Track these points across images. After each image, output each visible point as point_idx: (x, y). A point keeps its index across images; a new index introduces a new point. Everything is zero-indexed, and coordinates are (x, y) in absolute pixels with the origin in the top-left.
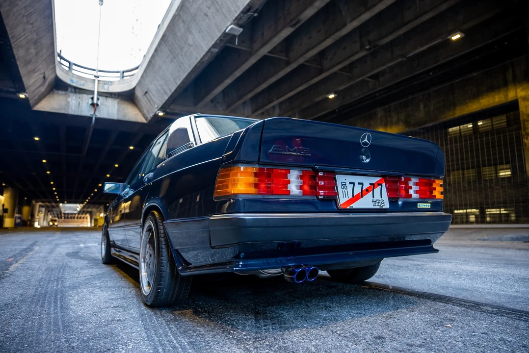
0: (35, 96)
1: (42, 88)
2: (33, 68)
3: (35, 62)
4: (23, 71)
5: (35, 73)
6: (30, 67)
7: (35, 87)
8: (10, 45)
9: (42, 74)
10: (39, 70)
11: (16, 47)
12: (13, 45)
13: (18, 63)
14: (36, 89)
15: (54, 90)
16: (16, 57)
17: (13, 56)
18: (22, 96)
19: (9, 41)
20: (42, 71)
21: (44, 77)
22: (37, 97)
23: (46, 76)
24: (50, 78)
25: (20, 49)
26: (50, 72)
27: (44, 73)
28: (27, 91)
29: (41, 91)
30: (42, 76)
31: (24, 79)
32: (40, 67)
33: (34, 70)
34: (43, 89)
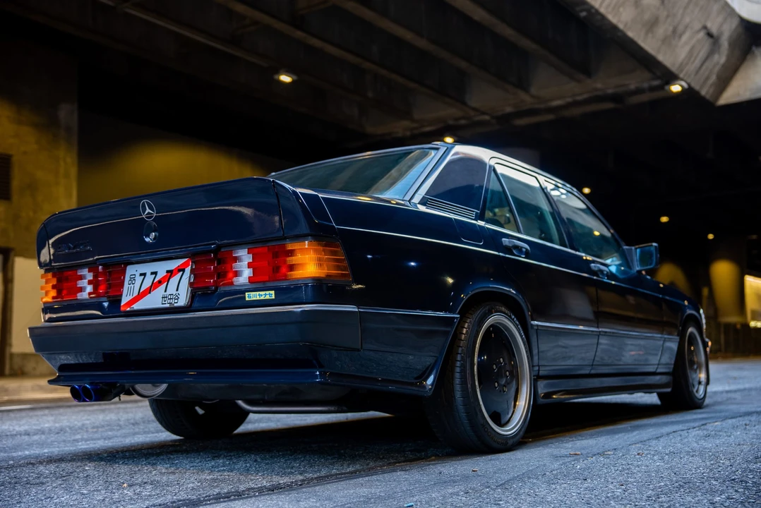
0: (707, 78)
1: (716, 57)
2: (671, 28)
3: (668, 16)
4: (649, 45)
5: (680, 36)
6: (661, 31)
7: (697, 63)
8: (597, 12)
9: (698, 31)
10: (686, 27)
11: (610, 10)
12: (602, 10)
13: (630, 34)
14: (702, 65)
15: (754, 48)
16: (621, 26)
17: (615, 28)
18: (676, 88)
19: (592, 7)
20: (697, 26)
21: (710, 35)
22: (713, 78)
23: (714, 31)
24: (727, 30)
25: (621, 9)
26: (720, 19)
27: (705, 27)
28: (681, 76)
29: (718, 63)
30: (702, 34)
31: (660, 58)
32: (687, 20)
33: (674, 31)
34: (721, 58)
